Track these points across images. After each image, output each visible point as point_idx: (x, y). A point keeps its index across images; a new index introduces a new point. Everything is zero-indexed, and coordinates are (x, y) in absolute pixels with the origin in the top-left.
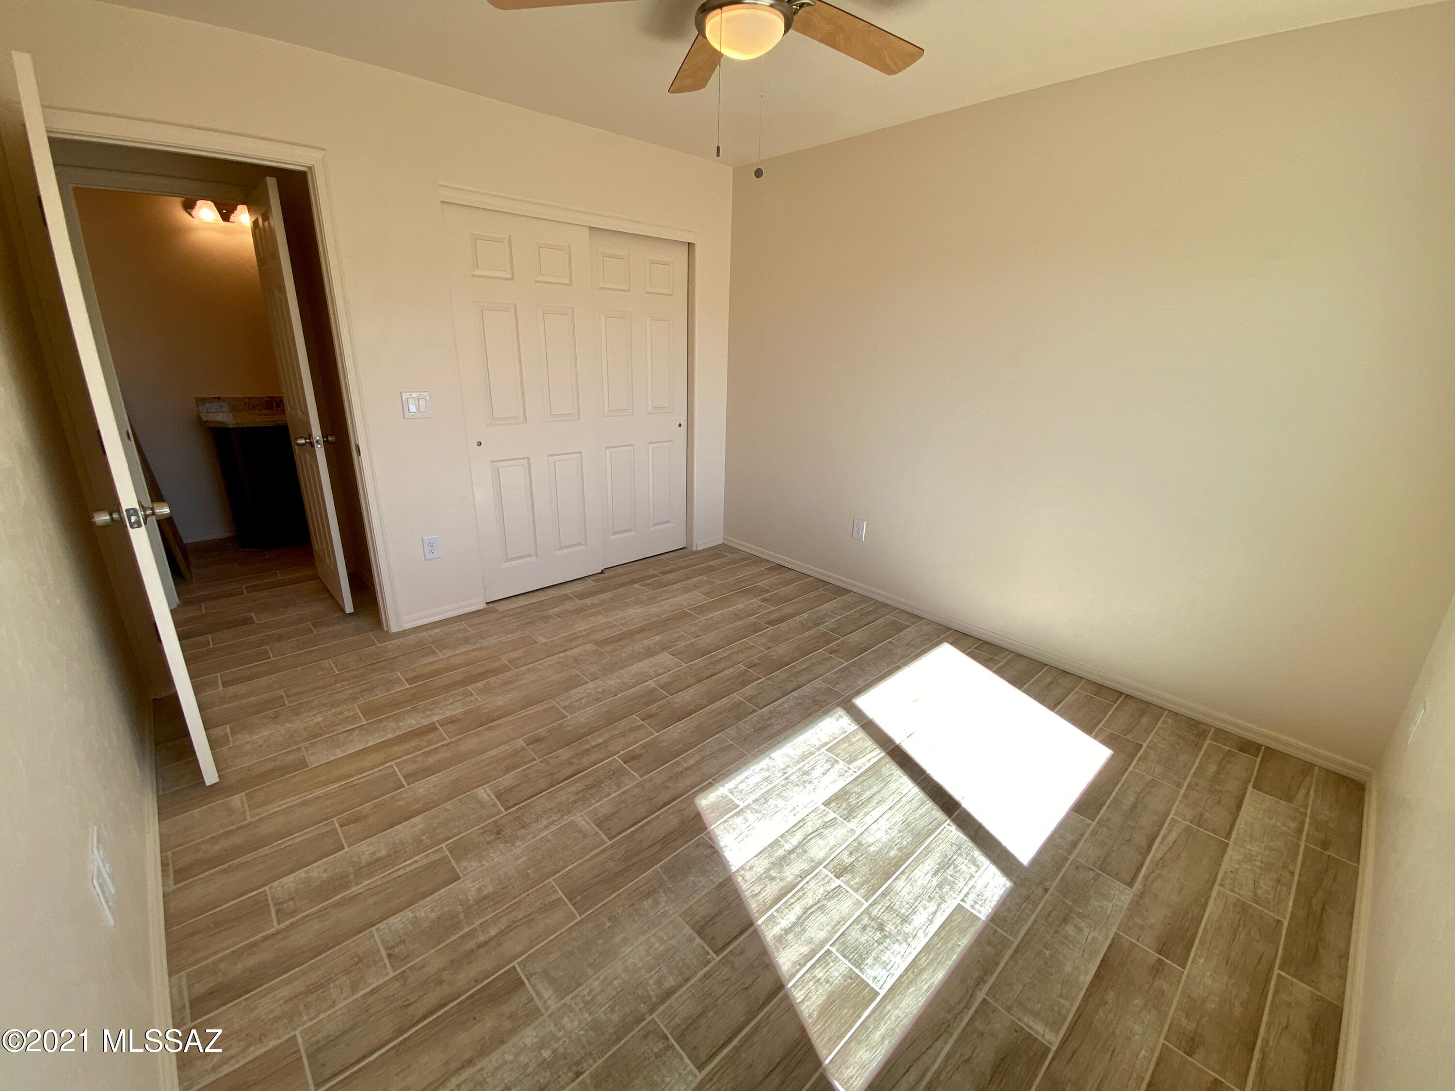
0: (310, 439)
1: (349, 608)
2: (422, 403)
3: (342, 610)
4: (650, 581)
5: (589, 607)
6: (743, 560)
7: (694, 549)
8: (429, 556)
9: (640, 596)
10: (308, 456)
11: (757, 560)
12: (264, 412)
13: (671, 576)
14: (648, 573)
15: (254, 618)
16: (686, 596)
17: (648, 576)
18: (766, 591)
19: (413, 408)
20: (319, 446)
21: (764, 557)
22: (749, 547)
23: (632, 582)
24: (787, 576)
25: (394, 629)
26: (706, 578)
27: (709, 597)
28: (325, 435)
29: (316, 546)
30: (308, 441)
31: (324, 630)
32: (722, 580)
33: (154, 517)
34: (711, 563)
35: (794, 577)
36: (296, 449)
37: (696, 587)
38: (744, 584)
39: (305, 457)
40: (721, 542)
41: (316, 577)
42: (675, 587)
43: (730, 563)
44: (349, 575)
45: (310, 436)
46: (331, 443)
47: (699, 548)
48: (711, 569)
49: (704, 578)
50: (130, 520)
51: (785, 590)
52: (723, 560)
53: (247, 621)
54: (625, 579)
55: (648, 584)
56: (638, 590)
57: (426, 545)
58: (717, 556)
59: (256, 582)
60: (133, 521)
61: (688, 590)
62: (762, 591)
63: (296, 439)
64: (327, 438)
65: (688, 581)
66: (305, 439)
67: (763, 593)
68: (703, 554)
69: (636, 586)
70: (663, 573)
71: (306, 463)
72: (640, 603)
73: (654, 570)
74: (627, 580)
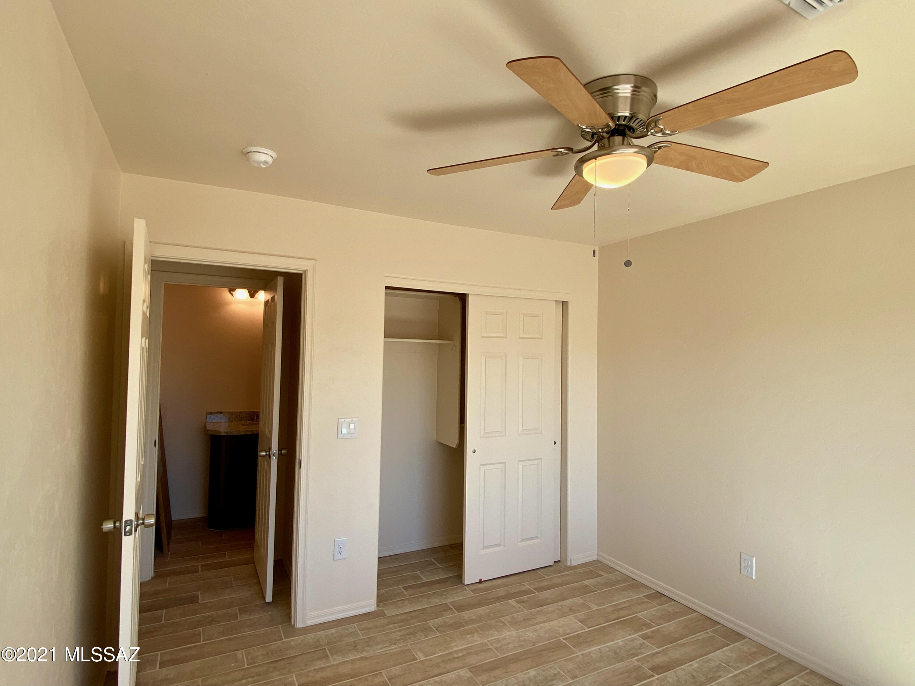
0: (269, 452)
1: (269, 598)
2: (352, 426)
3: (264, 598)
4: (525, 598)
5: (467, 623)
6: (619, 582)
7: (569, 564)
8: (337, 557)
9: (516, 615)
10: (266, 463)
11: (636, 585)
12: (247, 423)
13: (547, 594)
14: (523, 588)
15: (200, 597)
16: (562, 621)
17: (523, 592)
18: (648, 626)
19: (345, 431)
20: (274, 458)
21: (643, 581)
22: (626, 569)
23: (508, 596)
24: (668, 607)
25: (299, 625)
26: (581, 601)
27: (585, 625)
28: (280, 449)
29: (257, 536)
30: (268, 453)
31: (246, 617)
32: (598, 606)
33: (143, 525)
34: (586, 582)
35: (678, 610)
36: (260, 459)
37: (572, 610)
38: (622, 613)
39: (264, 463)
40: (595, 558)
41: (251, 561)
42: (551, 607)
43: (606, 585)
44: (275, 562)
45: (270, 449)
46: (284, 455)
47: (574, 564)
48: (586, 590)
49: (578, 600)
50: (125, 529)
51: (670, 627)
52: (598, 579)
53: (193, 600)
54: (501, 592)
55: (523, 602)
56: (514, 607)
57: (336, 548)
58: (592, 574)
59: (210, 561)
60: (127, 530)
61: (563, 614)
62: (642, 625)
63: (260, 451)
64: (281, 451)
65: (563, 603)
66: (266, 452)
67: (644, 628)
68: (580, 570)
69: (512, 602)
70: (539, 589)
71: (264, 468)
72: (515, 623)
73: (529, 585)
74: (504, 594)
